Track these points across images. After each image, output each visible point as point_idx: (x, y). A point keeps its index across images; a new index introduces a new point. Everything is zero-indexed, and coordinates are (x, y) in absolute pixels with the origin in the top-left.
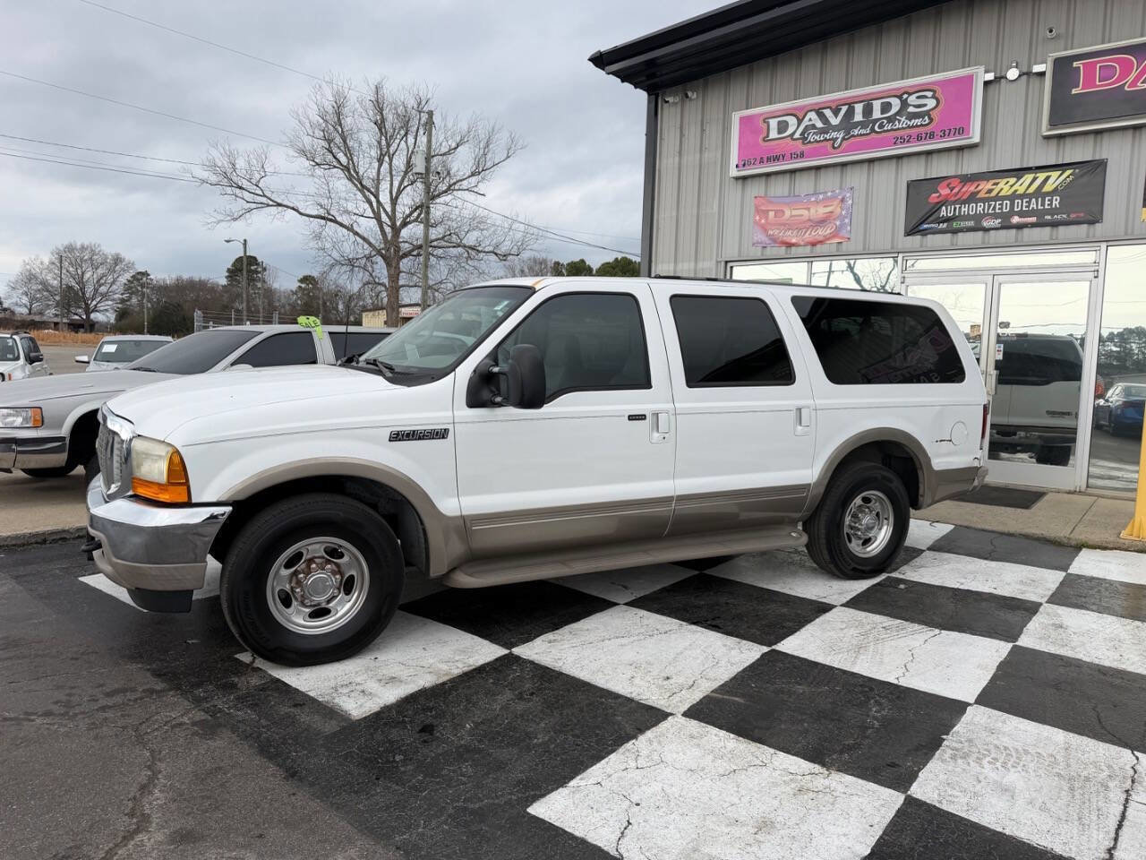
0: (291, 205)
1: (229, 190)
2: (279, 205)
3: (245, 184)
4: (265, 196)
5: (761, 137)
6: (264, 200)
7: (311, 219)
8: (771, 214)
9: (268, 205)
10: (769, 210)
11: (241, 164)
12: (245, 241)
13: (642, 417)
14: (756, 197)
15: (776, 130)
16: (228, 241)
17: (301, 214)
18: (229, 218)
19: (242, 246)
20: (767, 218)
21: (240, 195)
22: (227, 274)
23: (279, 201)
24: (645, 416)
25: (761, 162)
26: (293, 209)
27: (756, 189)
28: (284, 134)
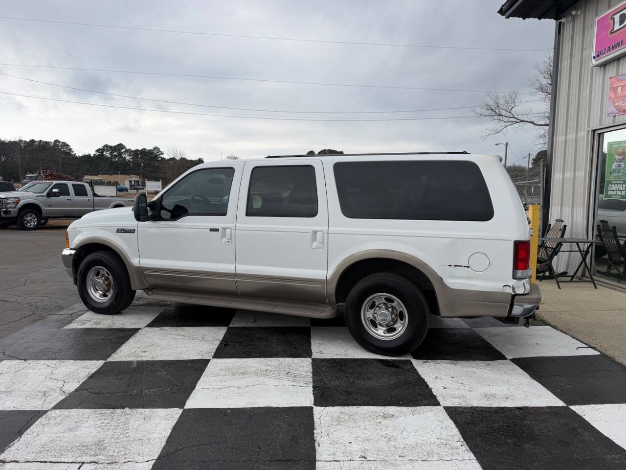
0: (529, 120)
1: (496, 118)
2: (522, 121)
3: (503, 113)
4: (514, 117)
5: (610, 31)
6: (514, 120)
7: (541, 127)
8: (619, 89)
9: (516, 122)
10: (618, 87)
11: (502, 101)
12: (507, 143)
13: (217, 230)
14: (610, 78)
15: (618, 23)
16: (497, 145)
17: (535, 125)
18: (494, 132)
19: (505, 146)
20: (616, 93)
21: (501, 119)
22: (532, 162)
23: (522, 119)
24: (218, 229)
25: (609, 50)
26: (531, 122)
27: (611, 71)
28: (530, 80)
